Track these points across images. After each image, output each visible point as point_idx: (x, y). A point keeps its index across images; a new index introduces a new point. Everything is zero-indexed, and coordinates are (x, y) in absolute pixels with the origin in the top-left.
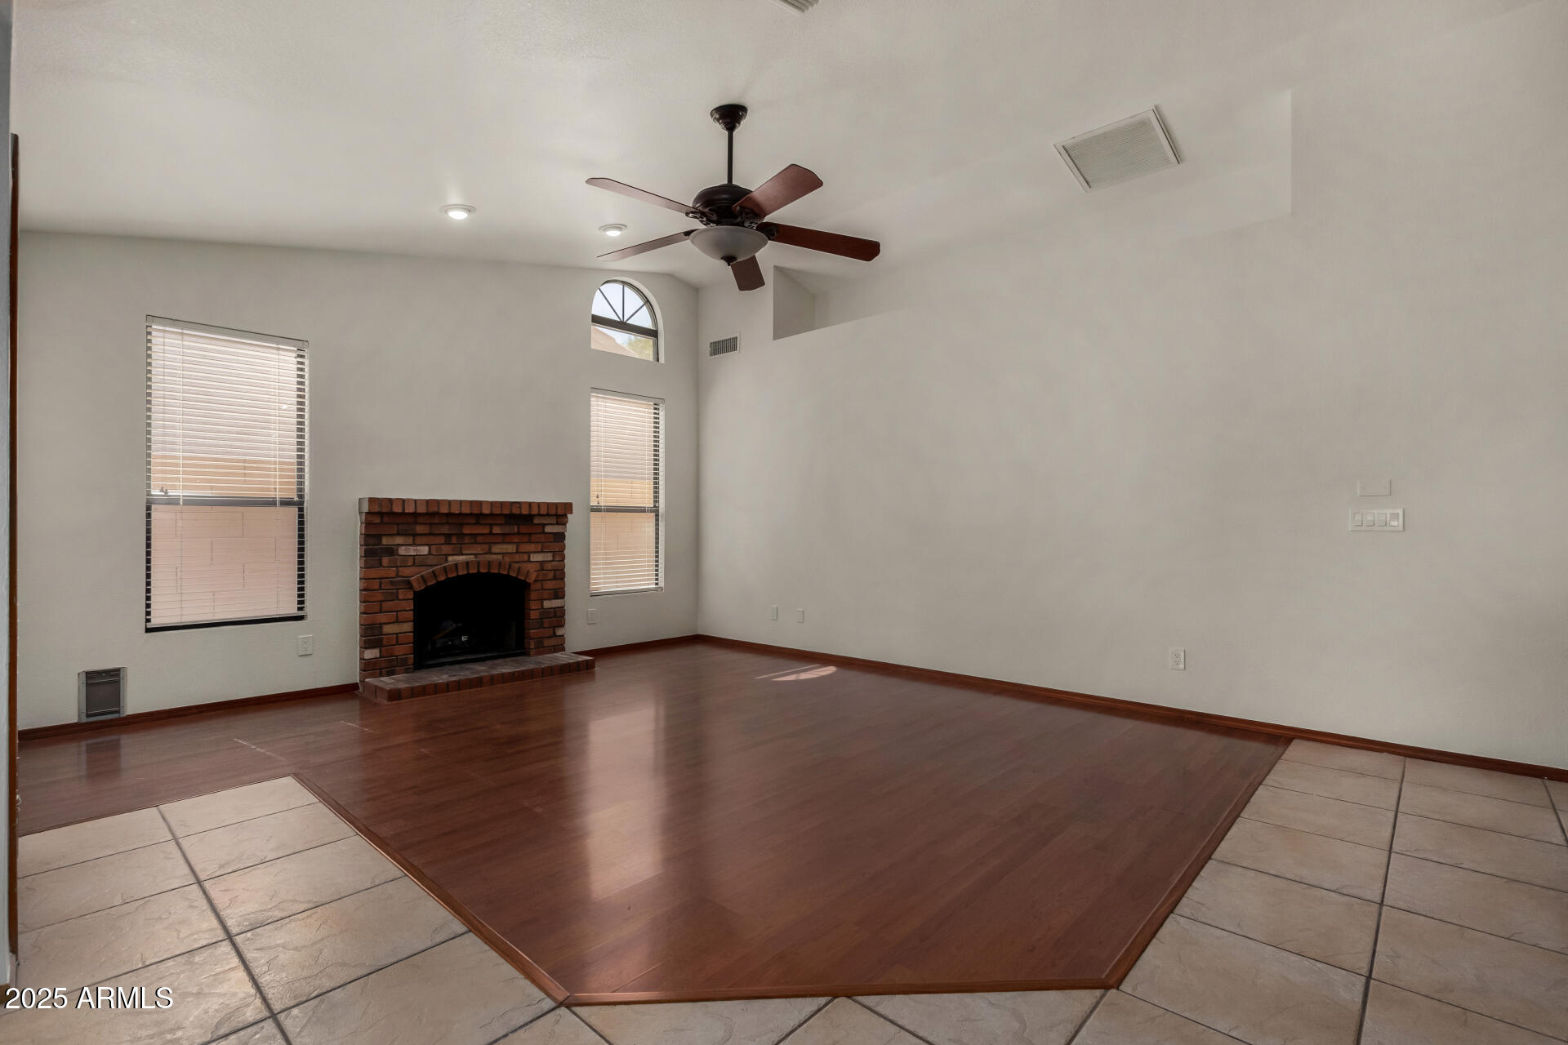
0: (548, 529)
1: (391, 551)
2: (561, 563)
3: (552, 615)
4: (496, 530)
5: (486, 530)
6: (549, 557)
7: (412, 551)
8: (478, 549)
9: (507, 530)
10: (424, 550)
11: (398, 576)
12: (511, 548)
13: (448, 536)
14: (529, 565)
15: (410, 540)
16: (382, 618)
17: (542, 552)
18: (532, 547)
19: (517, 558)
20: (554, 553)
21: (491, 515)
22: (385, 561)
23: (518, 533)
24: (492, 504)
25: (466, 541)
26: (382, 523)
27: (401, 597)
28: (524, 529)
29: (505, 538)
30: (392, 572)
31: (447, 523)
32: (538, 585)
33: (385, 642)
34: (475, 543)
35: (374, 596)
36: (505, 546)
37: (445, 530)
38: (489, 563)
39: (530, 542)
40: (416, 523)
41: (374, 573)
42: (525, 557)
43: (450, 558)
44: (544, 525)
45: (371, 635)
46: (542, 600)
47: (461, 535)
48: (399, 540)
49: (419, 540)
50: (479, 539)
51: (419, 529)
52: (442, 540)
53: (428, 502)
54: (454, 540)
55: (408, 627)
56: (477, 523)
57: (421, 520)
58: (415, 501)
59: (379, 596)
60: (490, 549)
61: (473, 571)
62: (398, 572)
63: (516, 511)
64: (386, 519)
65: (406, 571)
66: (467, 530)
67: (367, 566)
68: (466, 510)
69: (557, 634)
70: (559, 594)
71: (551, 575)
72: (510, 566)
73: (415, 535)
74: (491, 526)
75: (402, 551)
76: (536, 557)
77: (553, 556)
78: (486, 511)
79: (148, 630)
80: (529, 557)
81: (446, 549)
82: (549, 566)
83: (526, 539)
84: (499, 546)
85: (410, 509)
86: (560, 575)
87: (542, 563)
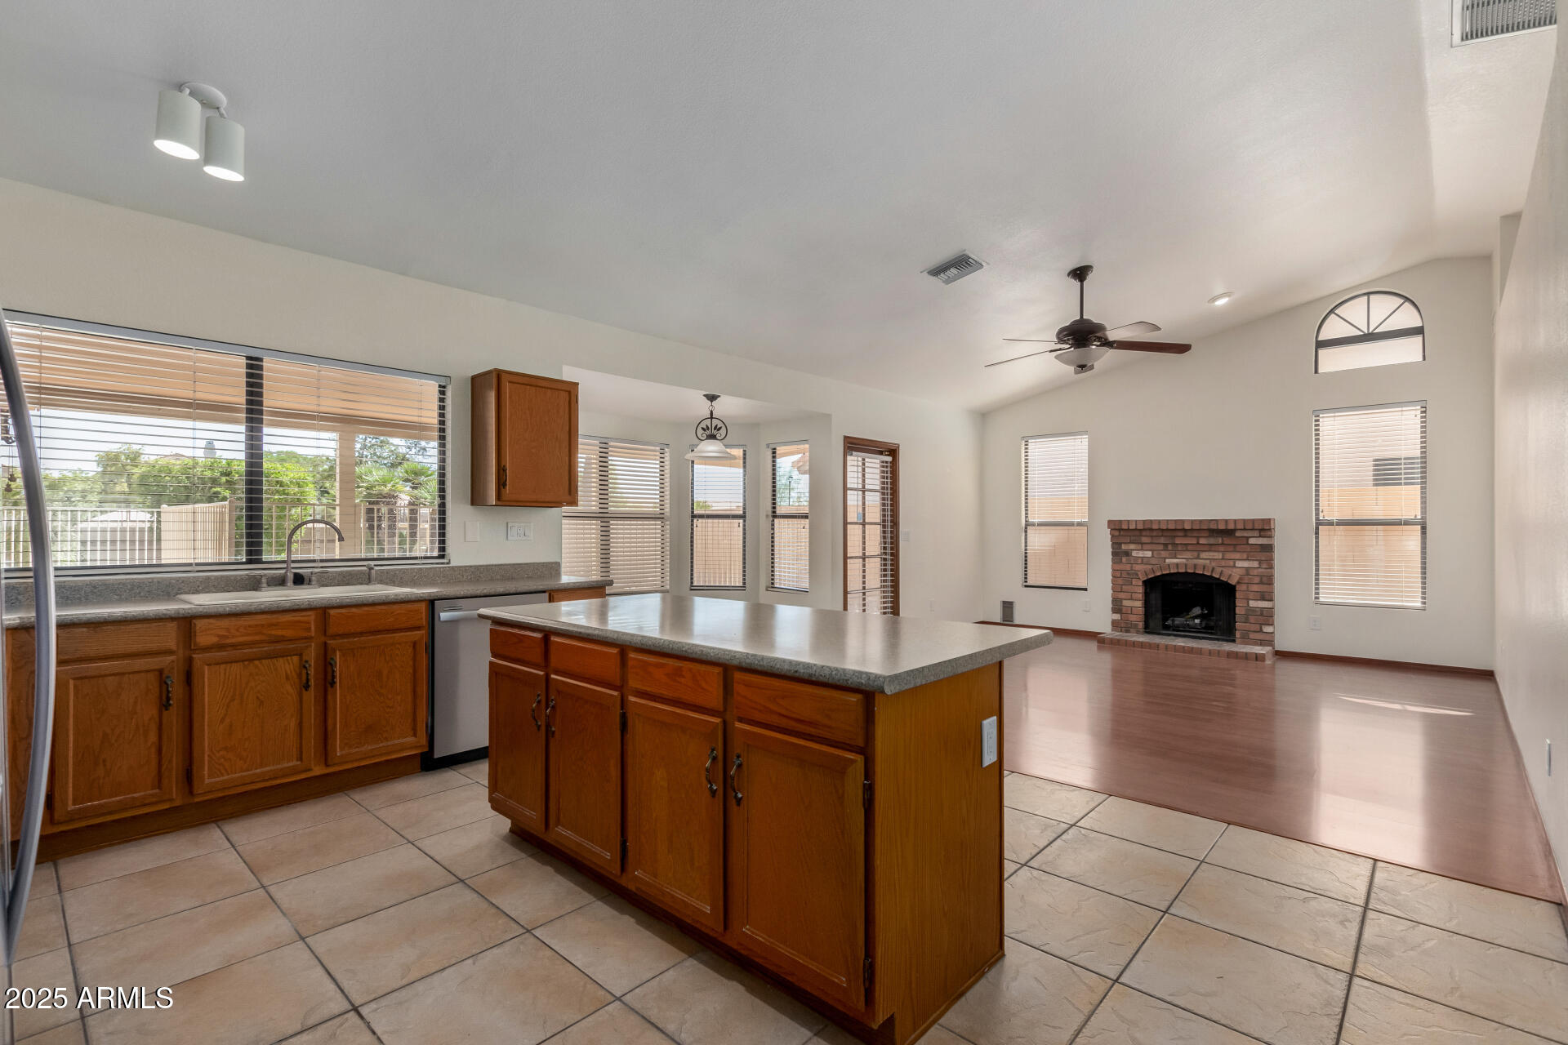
0: (1252, 541)
1: (1127, 554)
2: (1269, 570)
3: (1259, 613)
4: (1202, 541)
5: (1194, 541)
6: (1256, 564)
7: (1141, 554)
8: (1188, 555)
9: (1212, 541)
10: (1149, 554)
11: (1132, 570)
12: (1218, 556)
13: (1166, 545)
14: (1234, 570)
15: (1139, 547)
16: (1122, 595)
17: (1247, 559)
18: (1237, 556)
19: (1223, 563)
20: (1260, 562)
21: (1192, 530)
22: (1124, 559)
23: (1222, 544)
24: (1193, 522)
25: (1180, 549)
26: (1120, 535)
27: (1134, 583)
28: (1227, 541)
29: (1211, 547)
30: (1128, 567)
31: (1162, 536)
32: (1244, 587)
33: (1124, 611)
34: (1187, 550)
35: (1120, 580)
36: (1212, 554)
37: (1162, 540)
38: (1195, 566)
39: (1235, 551)
40: (1141, 536)
41: (1118, 567)
42: (1231, 563)
43: (1167, 560)
44: (1248, 538)
45: (1117, 607)
46: (1248, 600)
47: (1174, 544)
48: (1132, 546)
49: (1145, 547)
50: (1189, 547)
51: (1144, 539)
52: (1161, 547)
53: (1144, 521)
54: (1170, 547)
55: (1139, 604)
56: (1185, 536)
57: (1144, 533)
58: (1136, 521)
59: (1120, 581)
60: (1199, 555)
61: (1182, 570)
62: (1132, 567)
63: (1213, 527)
64: (1122, 533)
65: (1137, 567)
66: (1178, 541)
67: (1114, 562)
68: (1171, 527)
69: (1265, 631)
70: (1267, 596)
71: (1257, 580)
72: (1213, 569)
73: (1142, 544)
74: (1198, 537)
75: (1134, 554)
76: (1239, 564)
77: (1260, 564)
78: (1187, 527)
79: (1026, 586)
80: (1235, 563)
81: (1164, 554)
82: (1255, 572)
83: (1231, 548)
84: (1207, 553)
85: (1132, 527)
86: (1269, 580)
87: (1247, 569)
